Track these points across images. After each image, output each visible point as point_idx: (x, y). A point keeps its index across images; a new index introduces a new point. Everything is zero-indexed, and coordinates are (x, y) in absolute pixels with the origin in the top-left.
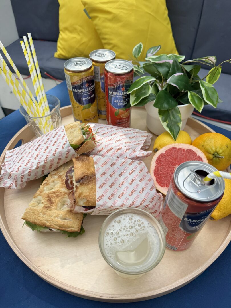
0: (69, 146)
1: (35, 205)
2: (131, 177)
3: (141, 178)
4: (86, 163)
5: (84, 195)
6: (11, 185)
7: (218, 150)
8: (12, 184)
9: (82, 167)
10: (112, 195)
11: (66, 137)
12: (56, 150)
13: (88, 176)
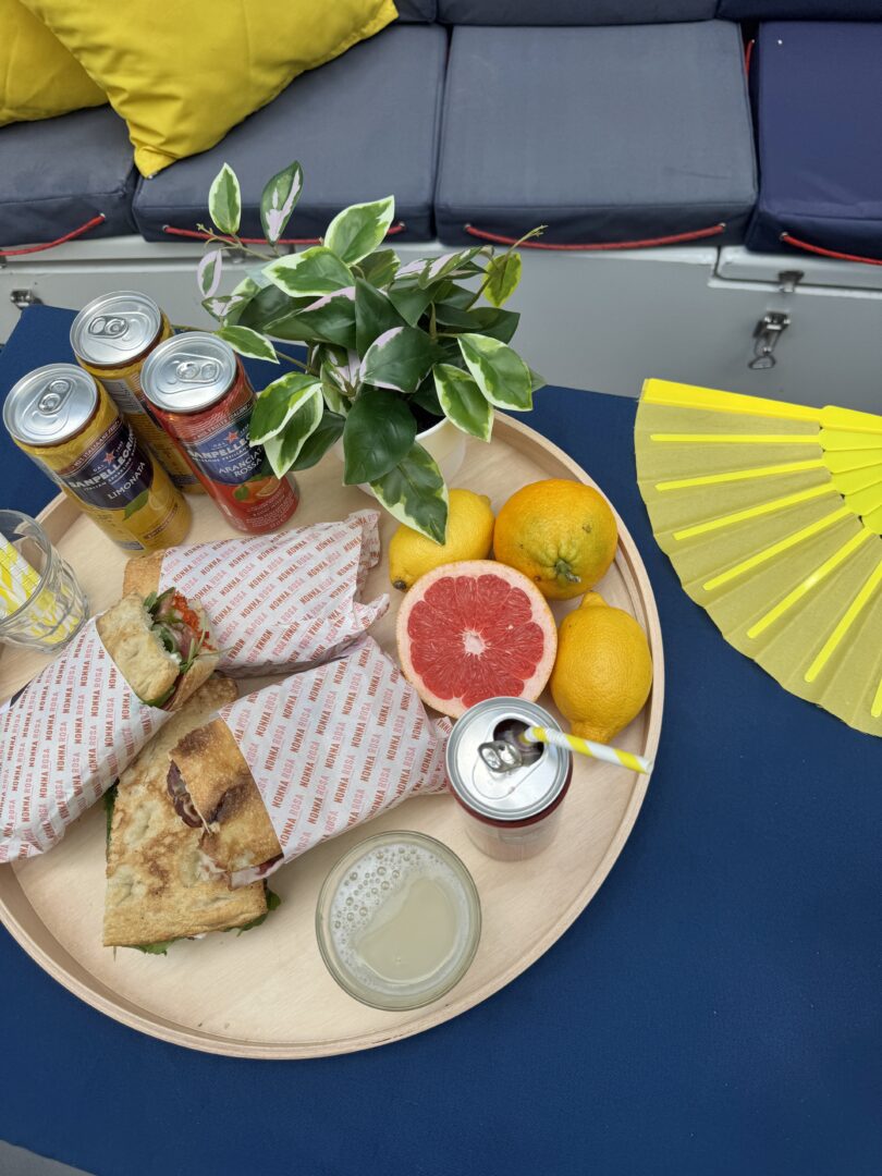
0: (141, 708)
1: (123, 895)
2: (352, 722)
3: (378, 711)
4: (211, 750)
5: (242, 845)
6: (23, 851)
7: (563, 552)
8: (27, 846)
9: (205, 769)
10: (318, 805)
11: (120, 680)
12: (109, 728)
13: (232, 790)
